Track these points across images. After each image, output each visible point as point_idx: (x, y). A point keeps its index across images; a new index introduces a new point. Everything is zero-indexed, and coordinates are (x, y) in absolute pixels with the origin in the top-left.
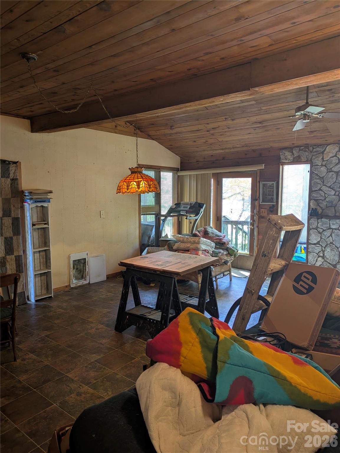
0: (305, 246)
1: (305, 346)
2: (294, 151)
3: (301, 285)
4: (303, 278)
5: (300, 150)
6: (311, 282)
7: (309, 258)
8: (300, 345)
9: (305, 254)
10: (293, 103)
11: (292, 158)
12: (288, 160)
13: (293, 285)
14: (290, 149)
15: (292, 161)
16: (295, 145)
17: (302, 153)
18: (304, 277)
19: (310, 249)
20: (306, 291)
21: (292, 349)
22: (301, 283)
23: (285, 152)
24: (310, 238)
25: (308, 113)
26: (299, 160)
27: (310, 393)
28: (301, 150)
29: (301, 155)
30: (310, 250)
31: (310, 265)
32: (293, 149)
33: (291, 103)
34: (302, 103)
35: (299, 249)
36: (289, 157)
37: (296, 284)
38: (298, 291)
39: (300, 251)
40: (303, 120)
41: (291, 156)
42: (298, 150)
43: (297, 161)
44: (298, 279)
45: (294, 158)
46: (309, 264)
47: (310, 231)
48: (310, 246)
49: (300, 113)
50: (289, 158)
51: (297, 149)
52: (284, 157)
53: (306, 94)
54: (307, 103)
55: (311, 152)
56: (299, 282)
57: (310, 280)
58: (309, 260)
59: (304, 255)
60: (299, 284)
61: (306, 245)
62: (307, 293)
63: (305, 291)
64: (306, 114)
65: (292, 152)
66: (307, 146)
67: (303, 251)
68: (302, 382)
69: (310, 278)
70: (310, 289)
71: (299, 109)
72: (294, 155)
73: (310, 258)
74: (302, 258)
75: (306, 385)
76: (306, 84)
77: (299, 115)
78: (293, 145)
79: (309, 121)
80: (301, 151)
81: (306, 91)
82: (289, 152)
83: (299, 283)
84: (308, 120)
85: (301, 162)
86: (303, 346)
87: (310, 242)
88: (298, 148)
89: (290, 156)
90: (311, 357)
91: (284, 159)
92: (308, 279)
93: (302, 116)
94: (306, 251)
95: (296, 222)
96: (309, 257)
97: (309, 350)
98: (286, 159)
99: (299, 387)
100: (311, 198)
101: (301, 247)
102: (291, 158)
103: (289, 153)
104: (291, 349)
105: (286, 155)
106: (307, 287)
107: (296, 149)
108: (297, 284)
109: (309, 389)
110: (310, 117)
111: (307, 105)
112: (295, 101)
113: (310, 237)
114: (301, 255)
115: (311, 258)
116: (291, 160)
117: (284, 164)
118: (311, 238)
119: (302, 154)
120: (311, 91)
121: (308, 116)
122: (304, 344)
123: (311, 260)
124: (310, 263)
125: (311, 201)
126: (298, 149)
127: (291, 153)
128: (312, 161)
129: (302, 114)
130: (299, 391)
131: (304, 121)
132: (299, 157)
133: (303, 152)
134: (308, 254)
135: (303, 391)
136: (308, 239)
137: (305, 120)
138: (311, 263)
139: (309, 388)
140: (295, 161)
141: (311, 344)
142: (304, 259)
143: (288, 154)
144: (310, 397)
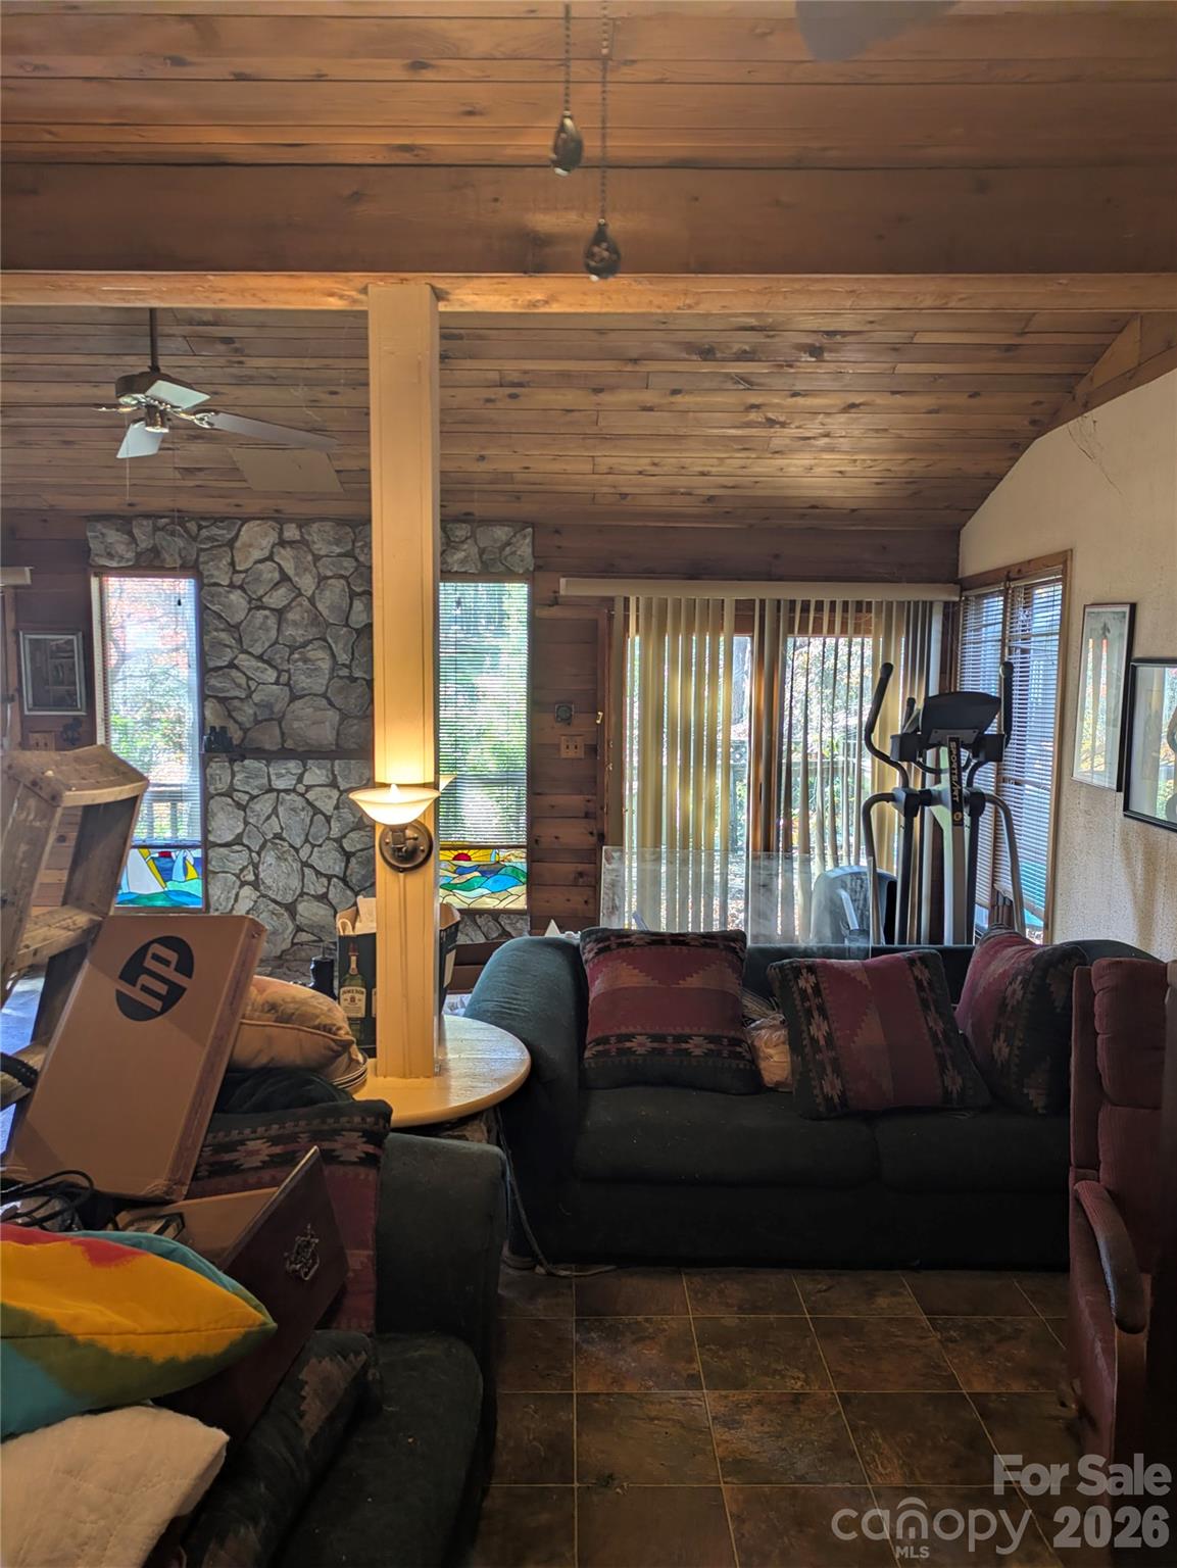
0: (198, 853)
1: (157, 1192)
2: (135, 531)
3: (145, 989)
4: (149, 963)
5: (156, 529)
6: (176, 970)
7: (210, 891)
8: (142, 1193)
9: (200, 882)
10: (112, 361)
11: (130, 555)
12: (117, 559)
13: (118, 992)
14: (123, 521)
15: (130, 563)
16: (139, 509)
17: (165, 539)
18: (156, 957)
19: (213, 863)
20: (160, 1003)
21: (117, 1214)
22: (144, 979)
23: (104, 531)
24: (213, 825)
25: (160, 403)
26: (157, 563)
27: (142, 1346)
28: (159, 529)
29: (162, 547)
30: (213, 866)
31: (216, 914)
32: (131, 523)
33: (102, 360)
34: (142, 365)
35: (179, 863)
36: (121, 549)
37: (126, 989)
38: (133, 1010)
39: (182, 870)
40: (147, 425)
41: (128, 544)
42: (150, 528)
43: (148, 564)
44: (132, 971)
45: (137, 553)
46: (213, 913)
47: (211, 801)
48: (212, 853)
49: (135, 399)
50: (120, 552)
51: (145, 523)
52: (102, 546)
53: (149, 338)
54: (155, 368)
55: (195, 539)
56: (138, 976)
57: (173, 966)
58: (213, 900)
59: (194, 886)
60: (139, 986)
61: (199, 850)
62: (164, 1010)
63: (157, 1005)
64: (155, 407)
65: (130, 534)
66: (180, 517)
67: (192, 872)
68: (117, 1318)
69: (173, 957)
70: (175, 994)
71: (129, 384)
72: (137, 545)
73: (216, 892)
74: (189, 895)
75: (127, 1323)
76: (124, 300)
77: (133, 406)
78: (130, 508)
79: (166, 431)
80: (158, 533)
81: (148, 328)
82: (118, 530)
83: (136, 982)
84: (163, 426)
85: (162, 568)
86: (151, 1195)
87: (211, 838)
88: (151, 522)
89: (123, 547)
90: (179, 1221)
91: (101, 556)
92: (167, 963)
93: (143, 413)
94: (200, 870)
95: (117, 771)
96: (213, 889)
97: (172, 1202)
98: (110, 556)
99: (103, 1341)
100: (208, 693)
101: (185, 858)
102: (127, 551)
103: (119, 533)
104: (113, 1216)
105: (110, 541)
106: (162, 989)
107: (143, 525)
108: (130, 983)
109: (140, 1334)
110: (169, 420)
111: (155, 374)
112: (117, 354)
113: (213, 823)
114: (185, 887)
115: (219, 893)
116: (128, 560)
117: (103, 572)
118: (215, 826)
119: (164, 543)
120: (167, 330)
121: (163, 413)
122: (154, 1186)
123: (219, 897)
124: (217, 910)
125: (206, 703)
126: (148, 524)
127: (126, 536)
128: (198, 568)
129: (140, 402)
130: (105, 1354)
131: (149, 429)
132: (155, 551)
133: (169, 538)
134: (209, 879)
135: (116, 1350)
136: (206, 831)
137: (153, 425)
138: (220, 908)
139: (140, 1330)
140: (144, 564)
141: (177, 1177)
142: (195, 900)
143: (114, 536)
144: (146, 1360)
